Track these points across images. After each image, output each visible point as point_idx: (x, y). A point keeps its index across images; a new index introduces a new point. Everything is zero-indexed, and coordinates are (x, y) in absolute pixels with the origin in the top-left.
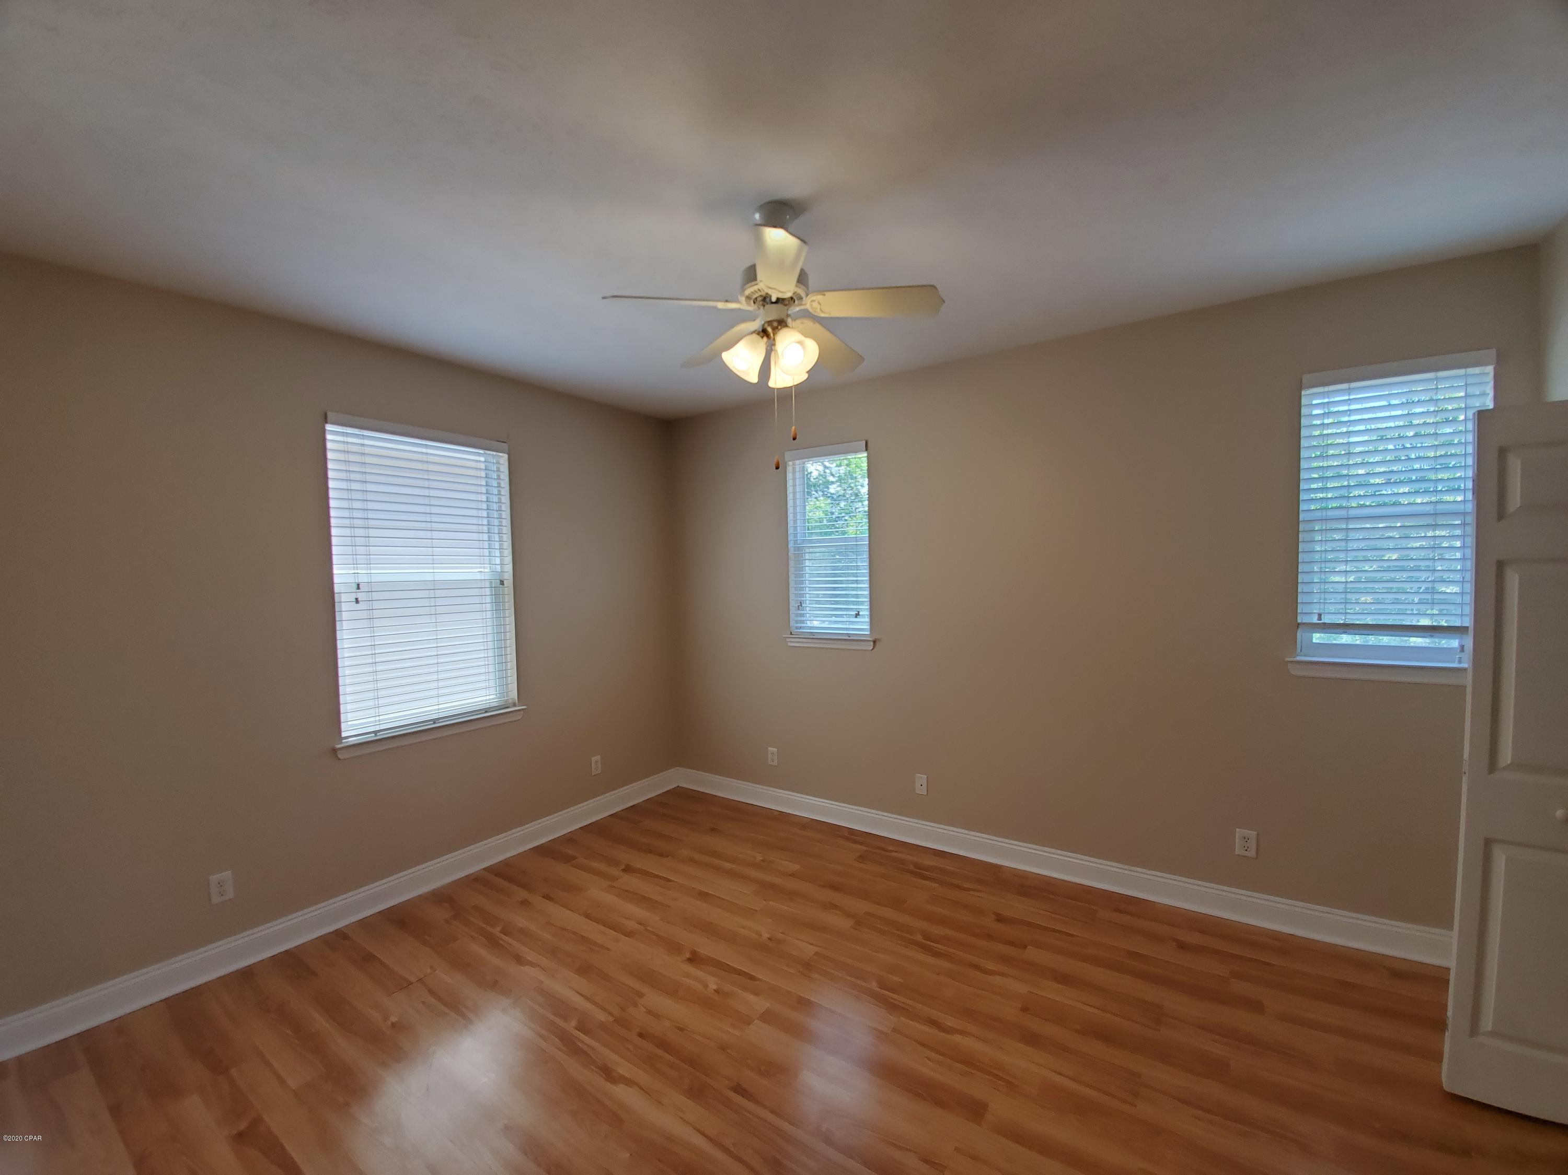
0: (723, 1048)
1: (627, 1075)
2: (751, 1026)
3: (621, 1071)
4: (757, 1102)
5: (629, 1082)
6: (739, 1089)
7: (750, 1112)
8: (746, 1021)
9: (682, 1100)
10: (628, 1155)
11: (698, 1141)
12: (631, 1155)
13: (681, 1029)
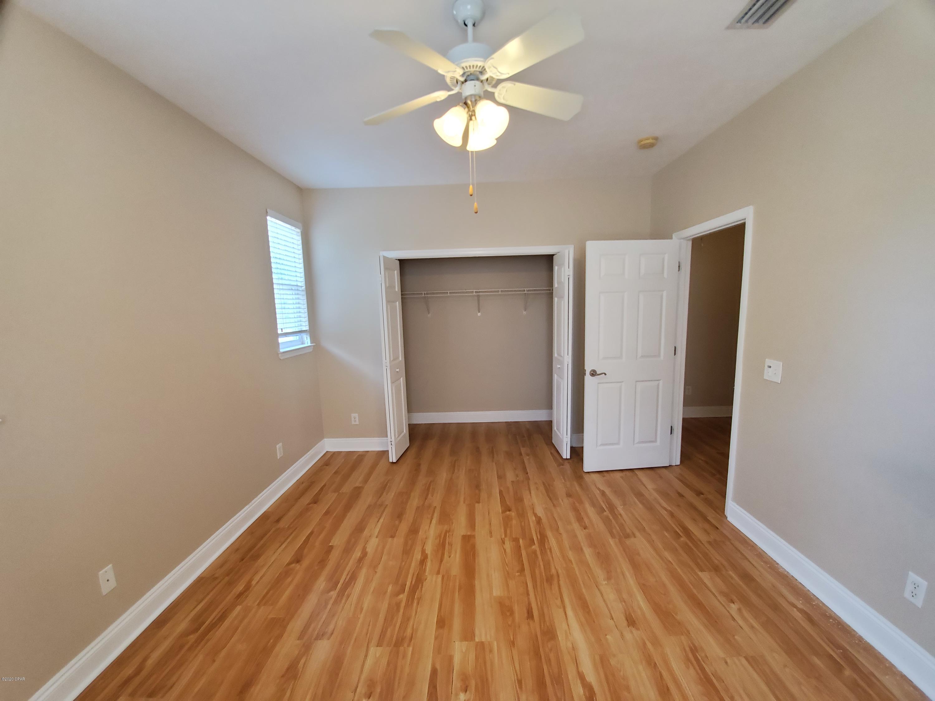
0: (512, 644)
1: (580, 685)
2: (483, 640)
3: (581, 691)
4: (529, 604)
5: (581, 677)
6: (530, 615)
7: (537, 604)
8: (481, 647)
9: (561, 637)
10: (608, 637)
11: (570, 613)
12: (606, 635)
13: (520, 682)
